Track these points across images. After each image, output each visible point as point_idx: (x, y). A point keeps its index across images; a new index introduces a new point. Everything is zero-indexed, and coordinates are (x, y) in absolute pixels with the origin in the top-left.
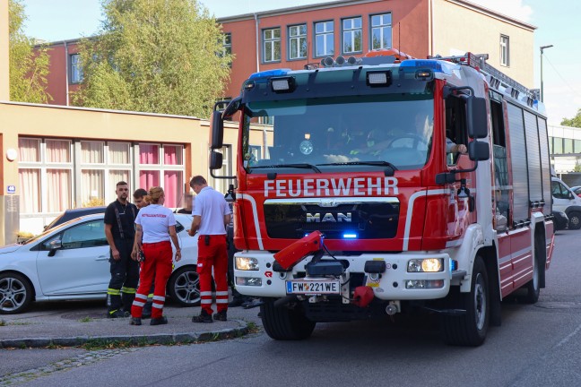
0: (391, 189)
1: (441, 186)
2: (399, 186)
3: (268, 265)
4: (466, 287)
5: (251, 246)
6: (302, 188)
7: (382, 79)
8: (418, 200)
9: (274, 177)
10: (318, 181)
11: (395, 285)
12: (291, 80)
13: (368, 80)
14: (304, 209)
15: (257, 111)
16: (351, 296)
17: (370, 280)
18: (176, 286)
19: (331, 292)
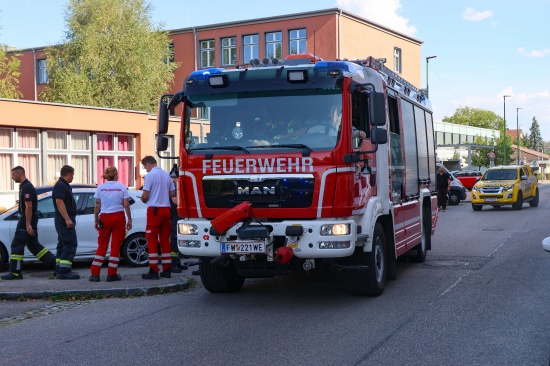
0: (307, 167)
1: (348, 164)
2: (313, 164)
3: (206, 230)
4: (368, 248)
5: (192, 214)
6: (234, 166)
7: (299, 76)
8: (329, 176)
9: (210, 157)
10: (248, 161)
11: (311, 245)
12: (225, 77)
13: (288, 78)
14: (236, 183)
15: (197, 103)
16: (274, 255)
17: (290, 241)
18: (128, 249)
19: (258, 251)
